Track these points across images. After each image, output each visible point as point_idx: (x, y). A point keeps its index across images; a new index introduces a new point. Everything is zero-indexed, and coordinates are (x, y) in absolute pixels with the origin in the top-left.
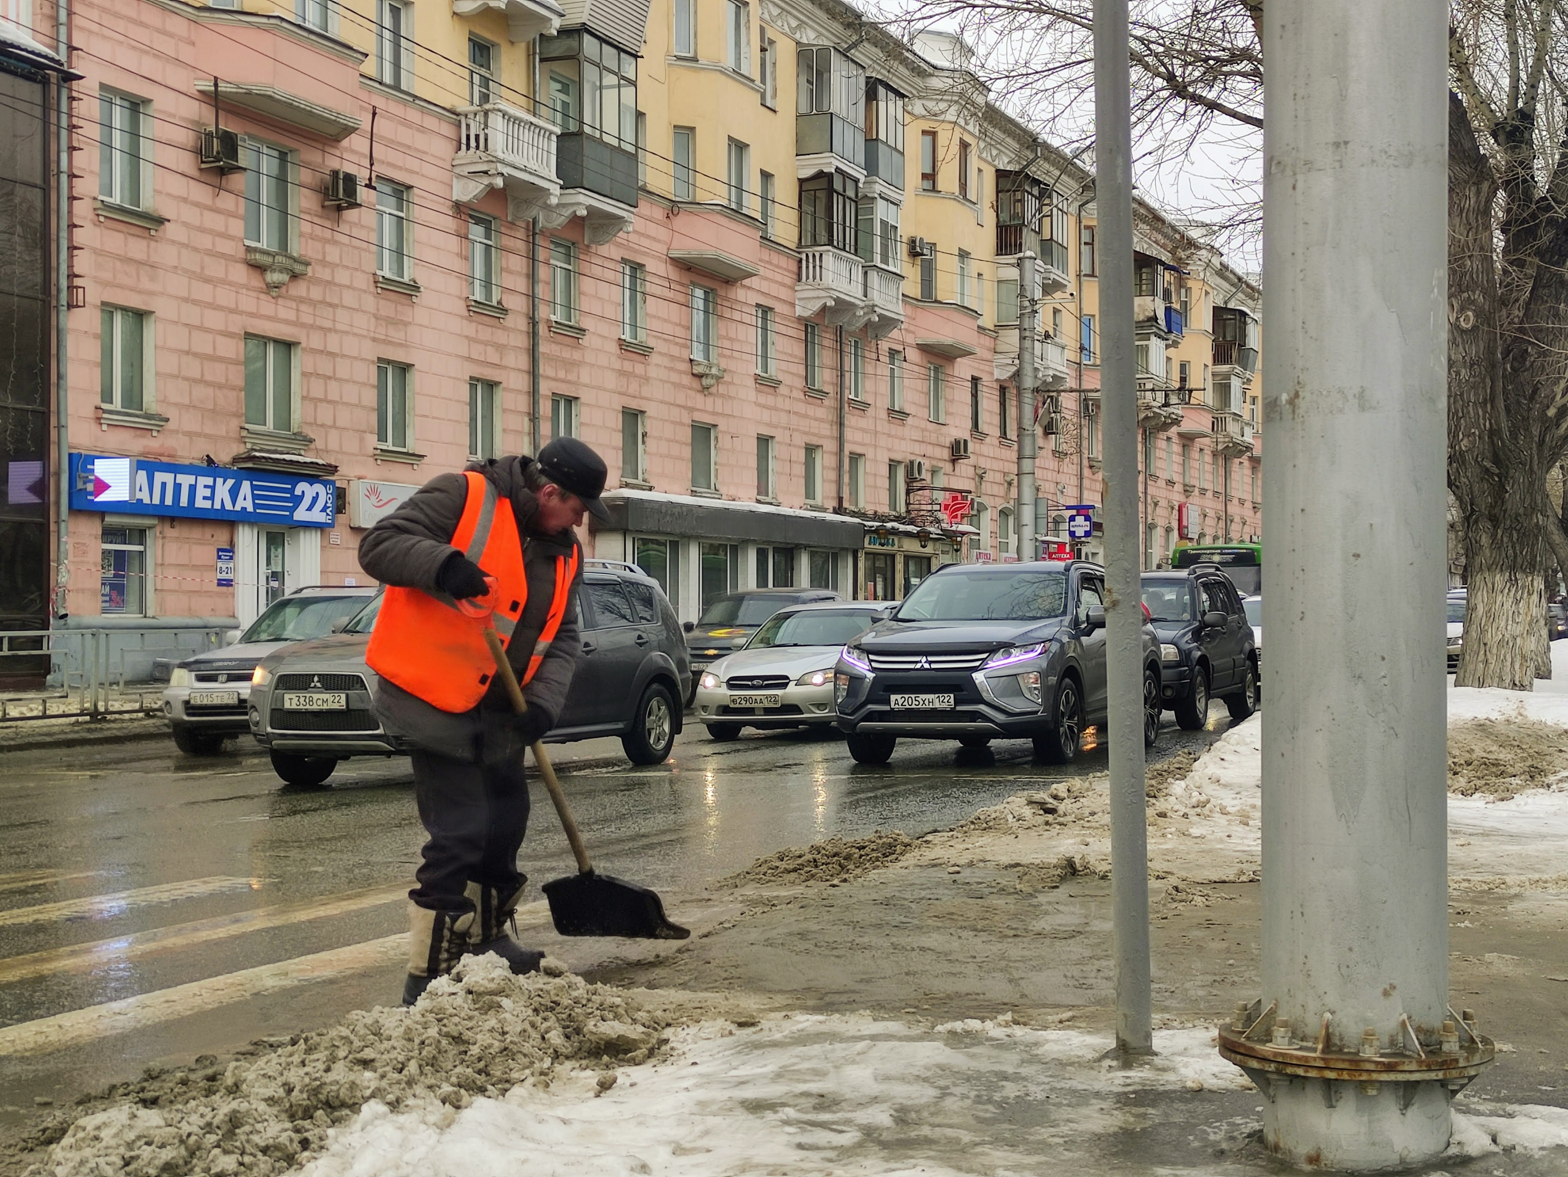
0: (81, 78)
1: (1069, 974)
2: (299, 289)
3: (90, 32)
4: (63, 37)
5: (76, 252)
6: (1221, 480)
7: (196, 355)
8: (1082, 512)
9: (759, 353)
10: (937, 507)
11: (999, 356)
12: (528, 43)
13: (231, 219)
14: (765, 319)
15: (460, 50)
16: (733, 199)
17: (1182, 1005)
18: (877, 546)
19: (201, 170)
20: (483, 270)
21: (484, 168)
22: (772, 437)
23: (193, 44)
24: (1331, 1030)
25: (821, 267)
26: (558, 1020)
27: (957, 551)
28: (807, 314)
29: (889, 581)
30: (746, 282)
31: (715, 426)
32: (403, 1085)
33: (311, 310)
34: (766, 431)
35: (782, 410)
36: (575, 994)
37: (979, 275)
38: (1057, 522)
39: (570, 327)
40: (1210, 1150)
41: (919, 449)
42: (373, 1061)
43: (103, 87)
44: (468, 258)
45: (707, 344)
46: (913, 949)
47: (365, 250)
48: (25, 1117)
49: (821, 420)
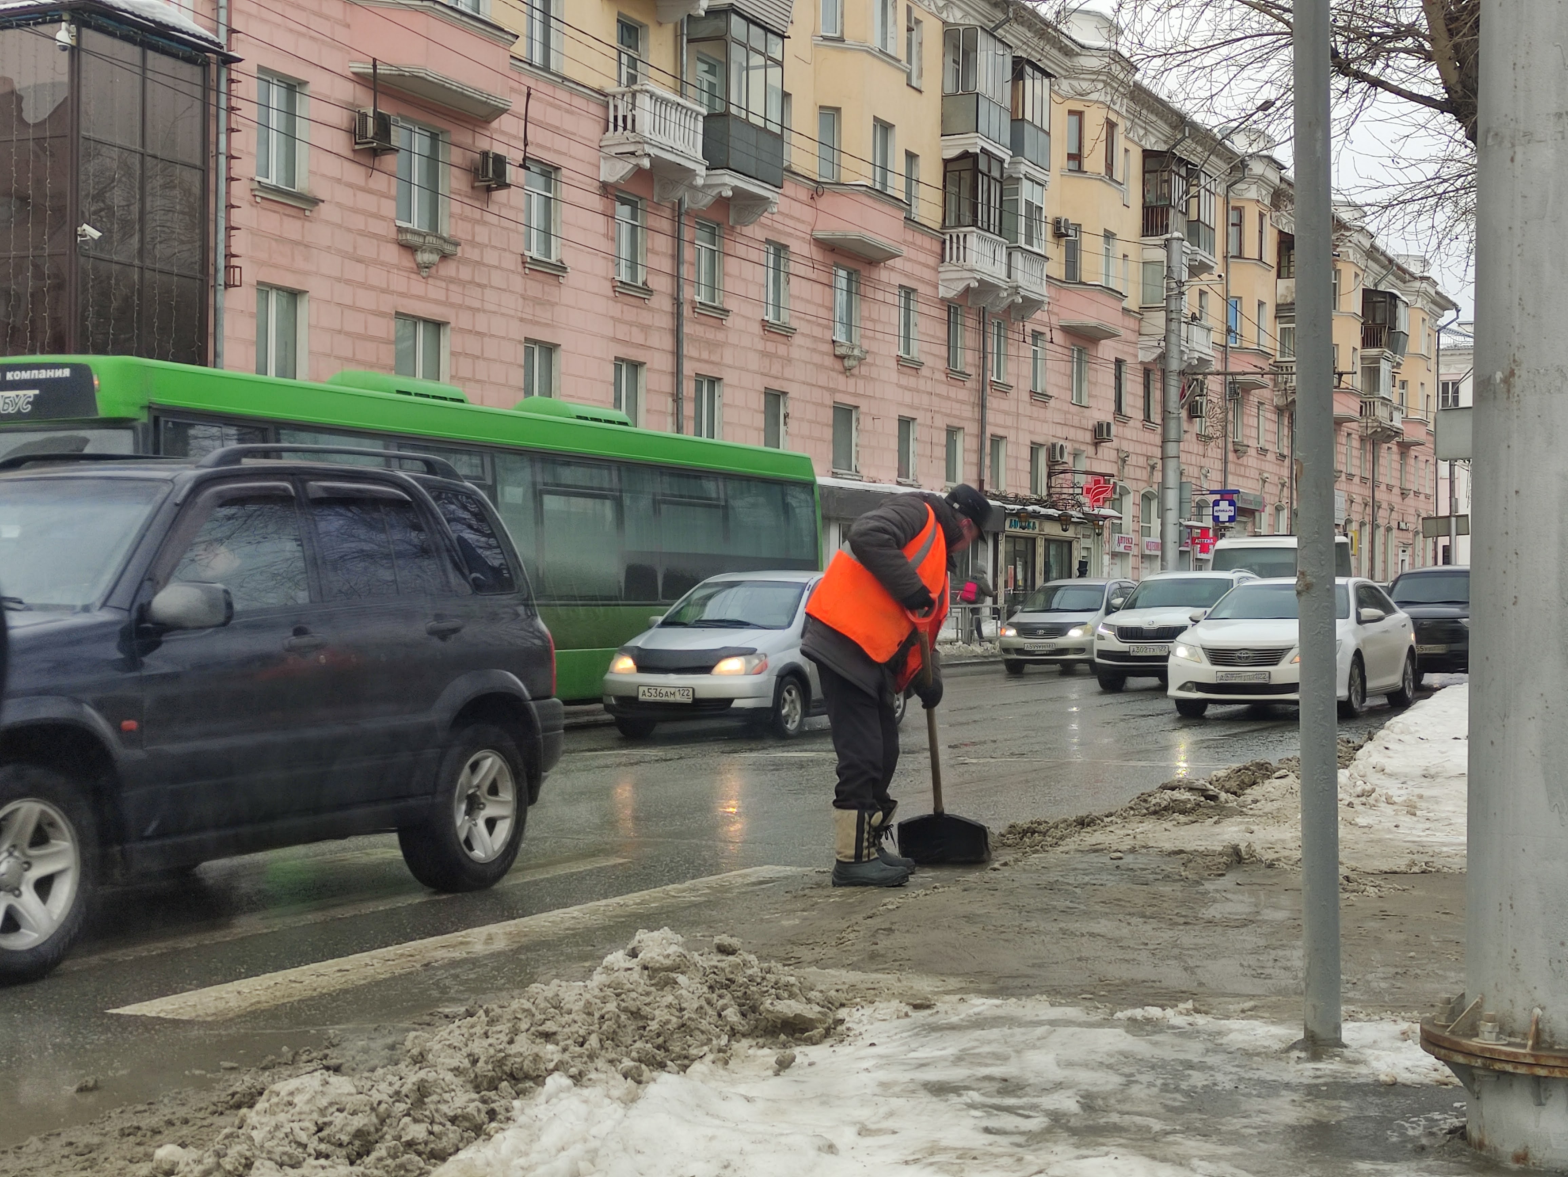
0: (240, 60)
1: (1245, 964)
2: (449, 269)
3: (250, 15)
4: (223, 19)
5: (233, 232)
6: (1369, 466)
7: (348, 334)
8: (1227, 496)
9: (902, 334)
10: (1079, 491)
11: (1146, 338)
12: (676, 24)
13: (383, 200)
14: (908, 299)
15: (609, 31)
16: (878, 179)
17: (1365, 997)
18: (1018, 529)
19: (354, 151)
20: (629, 251)
21: (631, 148)
22: (914, 419)
23: (348, 26)
24: (1540, 1026)
25: (965, 248)
26: (734, 998)
27: (1098, 535)
28: (950, 294)
29: (1030, 565)
30: (890, 262)
31: (857, 407)
32: (585, 1059)
33: (460, 290)
34: (907, 413)
35: (924, 392)
36: (749, 972)
37: (1125, 256)
38: (1200, 506)
39: (715, 308)
40: (1410, 1146)
41: (1061, 432)
42: (554, 1034)
43: (261, 69)
44: (614, 239)
45: (849, 325)
46: (1083, 935)
47: (513, 231)
48: (212, 1080)
49: (962, 402)
